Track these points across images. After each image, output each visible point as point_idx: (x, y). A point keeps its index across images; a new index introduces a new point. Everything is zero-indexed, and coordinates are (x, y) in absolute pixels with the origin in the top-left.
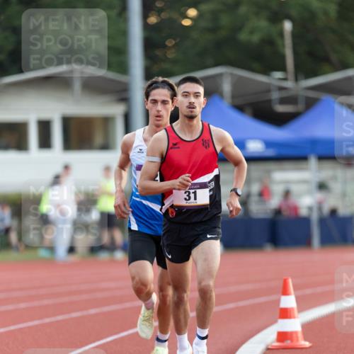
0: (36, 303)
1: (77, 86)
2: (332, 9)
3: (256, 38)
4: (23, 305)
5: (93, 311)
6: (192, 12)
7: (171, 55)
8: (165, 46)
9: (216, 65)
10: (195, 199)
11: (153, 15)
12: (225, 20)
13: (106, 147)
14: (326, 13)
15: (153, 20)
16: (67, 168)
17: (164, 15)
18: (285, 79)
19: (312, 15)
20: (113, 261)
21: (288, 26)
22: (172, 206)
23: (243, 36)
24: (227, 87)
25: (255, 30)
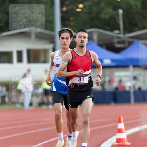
0: (16, 127)
1: (33, 36)
2: (139, 4)
3: (107, 17)
4: (10, 128)
5: (40, 130)
6: (81, 6)
7: (72, 23)
8: (70, 20)
9: (91, 27)
10: (83, 81)
11: (64, 7)
12: (95, 9)
13: (45, 62)
14: (137, 6)
15: (65, 9)
16: (29, 70)
17: (69, 7)
18: (120, 34)
19: (131, 7)
20: (48, 109)
21: (121, 11)
22: (73, 84)
23: (102, 16)
24: (95, 37)
25: (107, 13)
